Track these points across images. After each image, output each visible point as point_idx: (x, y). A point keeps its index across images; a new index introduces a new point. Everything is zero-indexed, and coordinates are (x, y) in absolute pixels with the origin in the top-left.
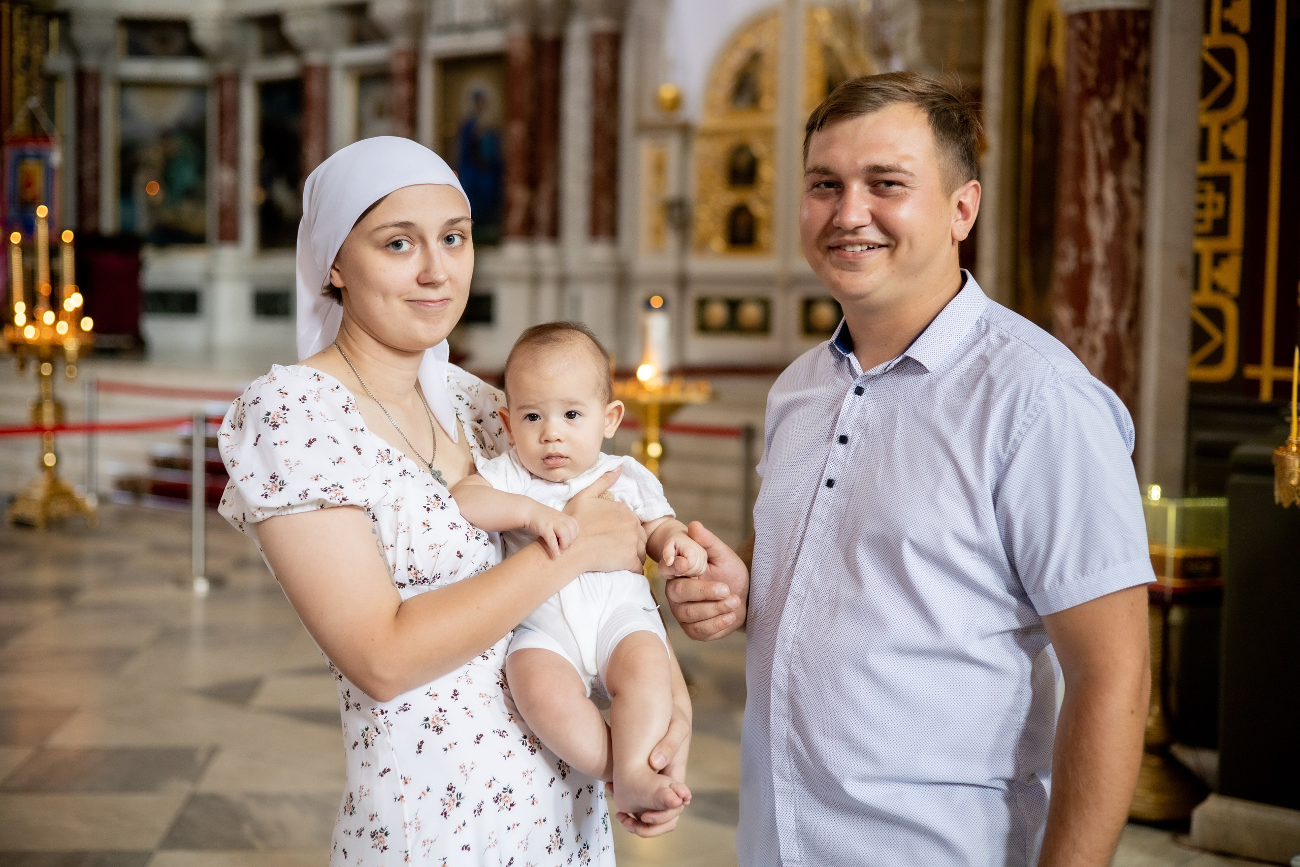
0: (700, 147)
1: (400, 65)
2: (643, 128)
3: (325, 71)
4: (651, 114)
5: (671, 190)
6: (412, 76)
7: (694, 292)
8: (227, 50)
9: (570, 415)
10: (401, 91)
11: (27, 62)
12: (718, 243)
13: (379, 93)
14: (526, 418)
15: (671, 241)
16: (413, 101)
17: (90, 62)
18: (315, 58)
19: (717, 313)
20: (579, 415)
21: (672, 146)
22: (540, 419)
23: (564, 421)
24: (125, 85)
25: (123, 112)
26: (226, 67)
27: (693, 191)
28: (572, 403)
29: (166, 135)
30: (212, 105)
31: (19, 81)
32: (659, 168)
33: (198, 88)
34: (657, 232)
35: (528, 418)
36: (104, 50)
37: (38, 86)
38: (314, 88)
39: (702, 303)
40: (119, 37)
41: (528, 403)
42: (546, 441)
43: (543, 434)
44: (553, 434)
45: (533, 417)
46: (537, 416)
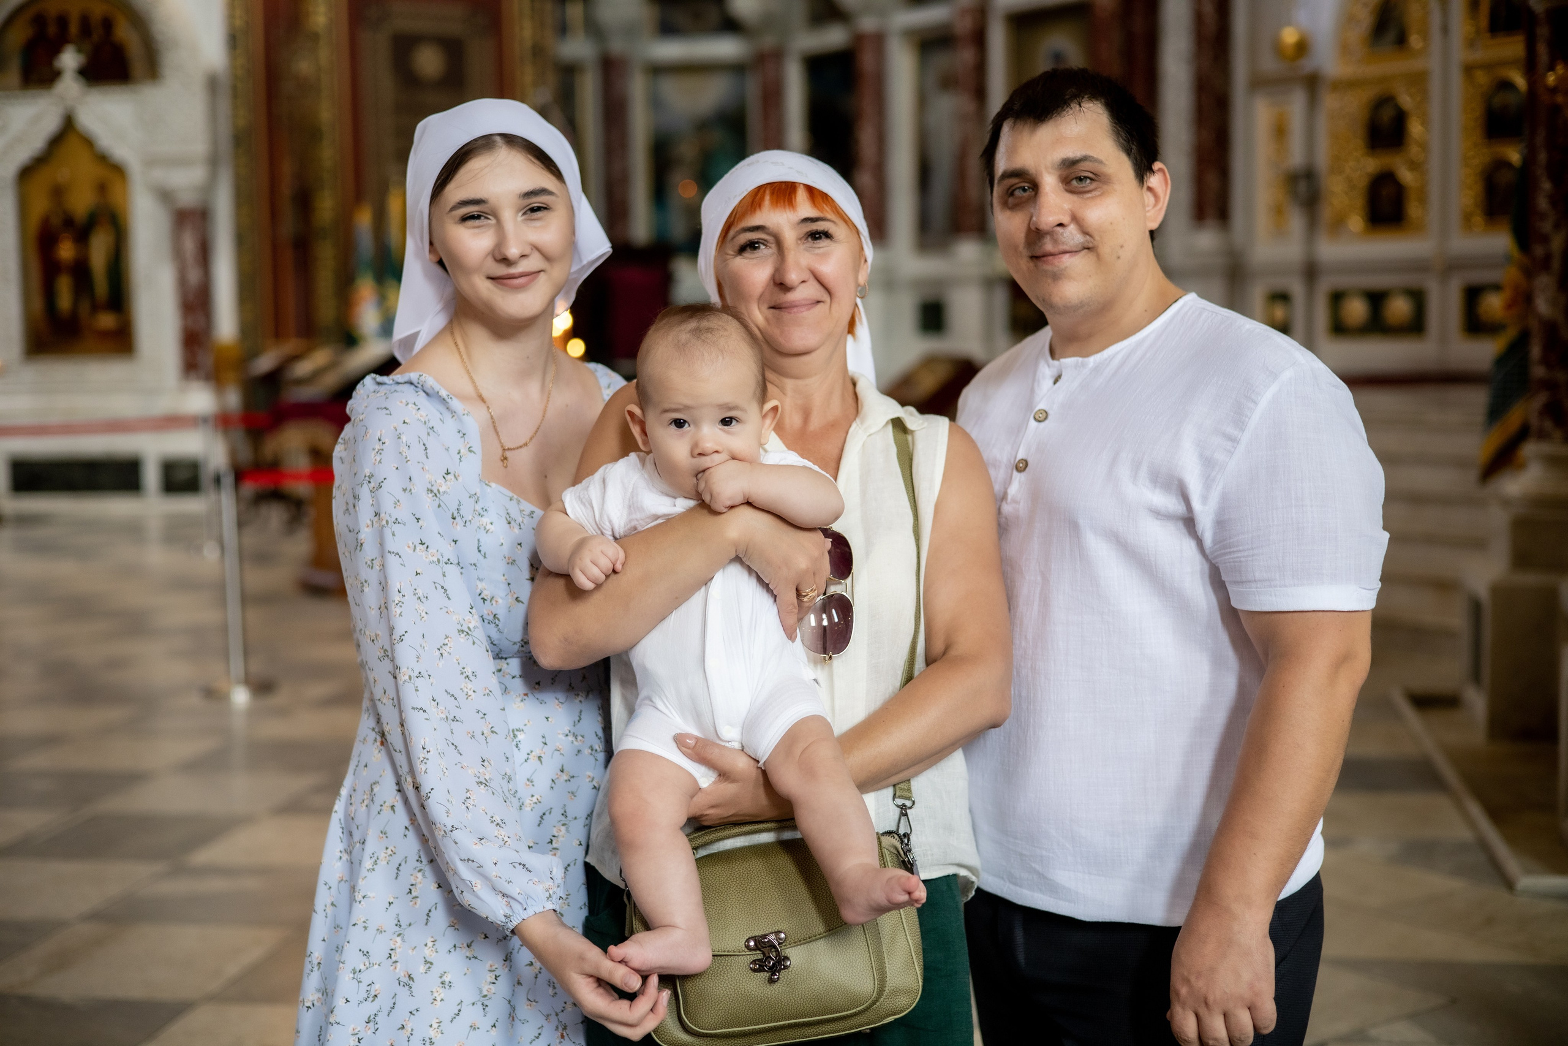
0: (1330, 102)
1: (964, 26)
2: (1259, 83)
3: (879, 40)
4: (1269, 64)
5: (1296, 158)
6: (979, 38)
7: (1325, 285)
8: (769, 22)
9: (726, 422)
10: (966, 56)
11: (538, 51)
12: (1356, 222)
13: (942, 61)
14: (671, 424)
15: (1296, 222)
16: (981, 68)
17: (617, 46)
18: (868, 24)
19: (1356, 310)
20: (737, 421)
21: (1296, 104)
22: (689, 426)
23: (720, 429)
24: (658, 70)
25: (655, 103)
26: (768, 42)
27: (1323, 159)
28: (731, 409)
29: (703, 126)
30: (752, 88)
31: (527, 74)
32: (1280, 132)
33: (737, 69)
34: (1278, 211)
35: (673, 424)
36: (630, 31)
37: (551, 75)
38: (867, 60)
39: (1337, 298)
41: (673, 406)
42: (700, 454)
43: (695, 445)
44: (708, 445)
45: (679, 423)
46: (685, 421)
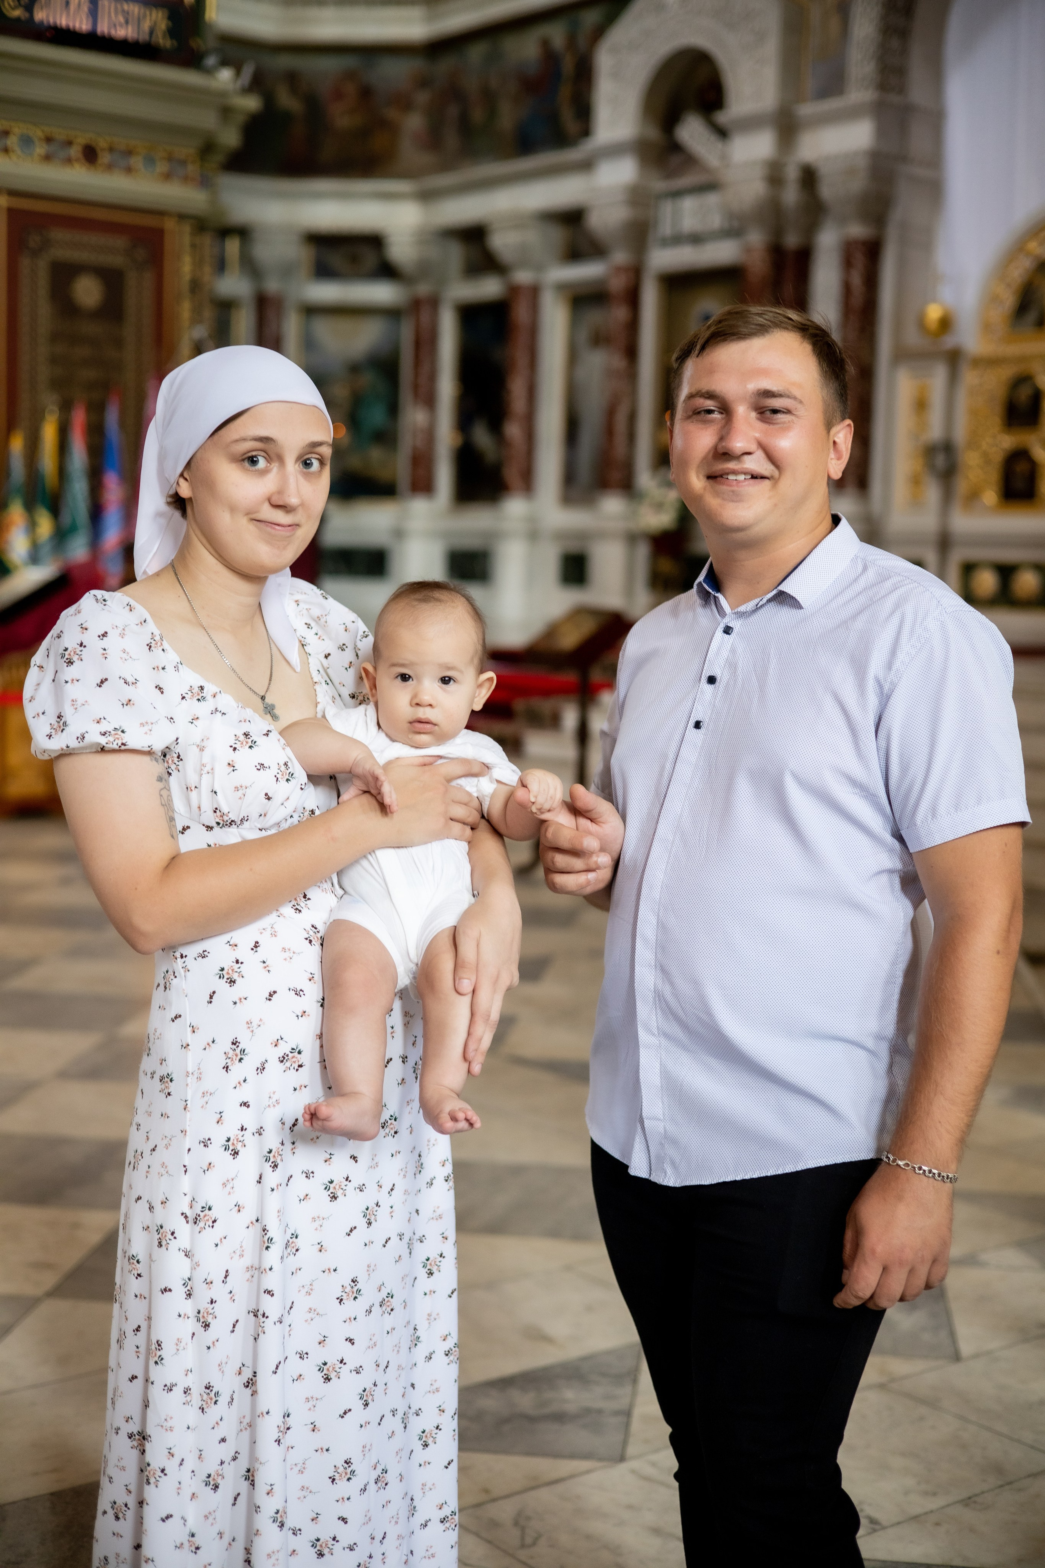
0: (969, 378)
1: (617, 284)
2: (902, 356)
3: (535, 291)
4: (913, 338)
5: (935, 432)
6: (633, 298)
7: (957, 557)
8: (425, 269)
9: (446, 680)
10: (619, 313)
11: (195, 286)
12: (990, 497)
13: (595, 317)
14: (397, 677)
15: (932, 493)
16: (633, 326)
17: (272, 286)
18: (523, 277)
19: (987, 582)
20: (455, 681)
21: (938, 378)
22: (413, 680)
23: (439, 686)
24: (311, 311)
25: (309, 342)
26: (423, 289)
27: (960, 434)
28: (449, 668)
29: (355, 368)
30: (407, 333)
31: (185, 310)
32: (921, 405)
33: (392, 314)
34: (916, 481)
35: (399, 678)
36: (287, 271)
37: (208, 313)
38: (521, 313)
39: (969, 569)
40: (303, 255)
41: (401, 662)
42: (417, 704)
43: (415, 696)
44: (426, 698)
45: (405, 678)
46: (410, 677)
